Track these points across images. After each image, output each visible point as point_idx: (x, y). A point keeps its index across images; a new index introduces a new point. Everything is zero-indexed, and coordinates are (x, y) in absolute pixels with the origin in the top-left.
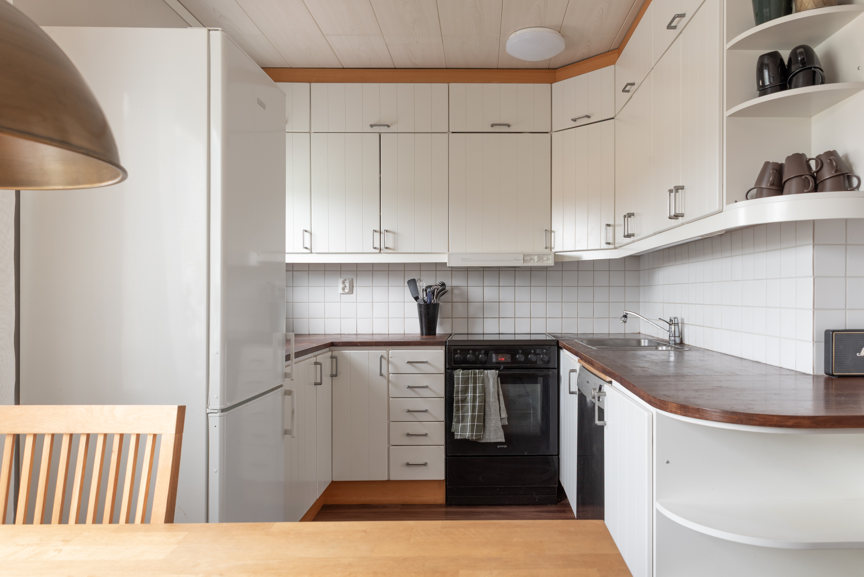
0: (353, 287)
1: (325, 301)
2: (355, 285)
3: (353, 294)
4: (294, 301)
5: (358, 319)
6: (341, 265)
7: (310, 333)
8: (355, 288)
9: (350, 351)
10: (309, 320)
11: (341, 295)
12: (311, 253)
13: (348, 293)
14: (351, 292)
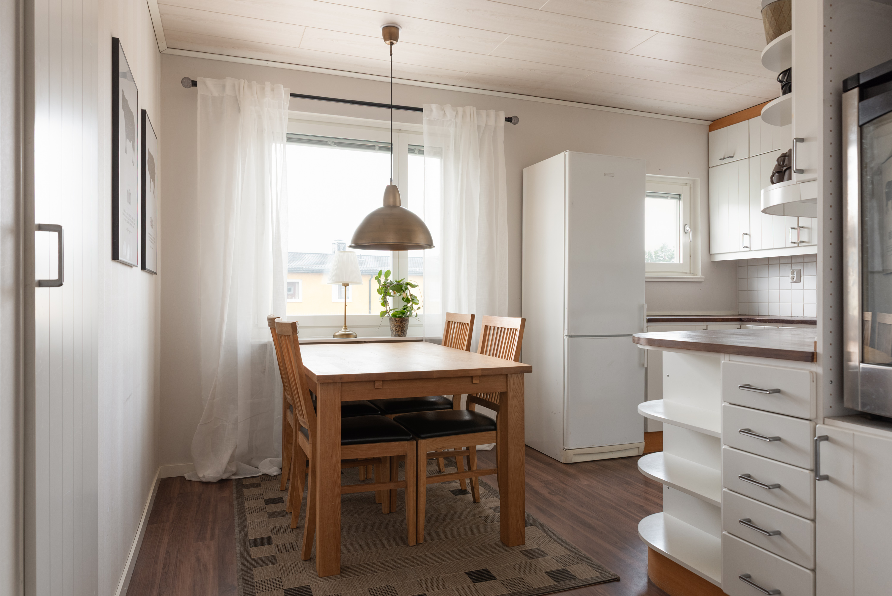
0: (801, 276)
1: (780, 289)
2: (802, 275)
3: (800, 282)
4: (759, 289)
5: (805, 304)
6: (780, 258)
7: (770, 315)
8: (802, 277)
9: (752, 326)
10: (769, 304)
11: (792, 283)
12: (750, 251)
13: (795, 282)
14: (799, 280)
